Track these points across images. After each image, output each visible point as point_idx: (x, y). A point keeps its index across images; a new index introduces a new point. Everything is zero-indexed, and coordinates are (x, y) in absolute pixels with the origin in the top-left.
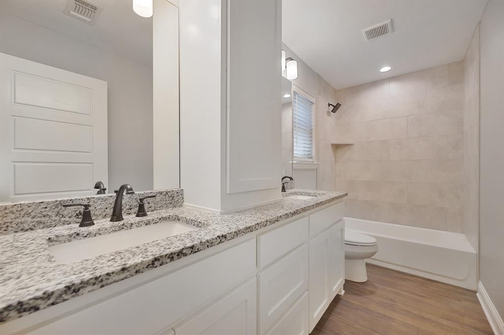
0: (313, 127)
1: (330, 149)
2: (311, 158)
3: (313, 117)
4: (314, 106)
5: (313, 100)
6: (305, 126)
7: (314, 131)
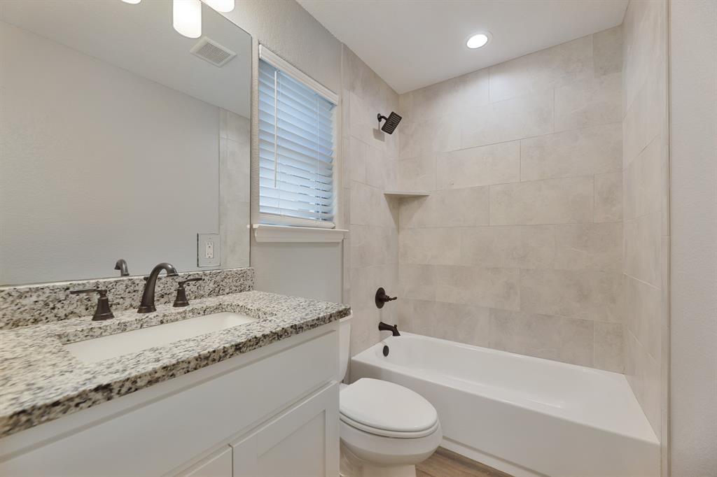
0: (334, 155)
1: (384, 203)
2: (330, 219)
3: (334, 133)
4: (335, 110)
5: (334, 99)
6: (320, 154)
7: (335, 163)
